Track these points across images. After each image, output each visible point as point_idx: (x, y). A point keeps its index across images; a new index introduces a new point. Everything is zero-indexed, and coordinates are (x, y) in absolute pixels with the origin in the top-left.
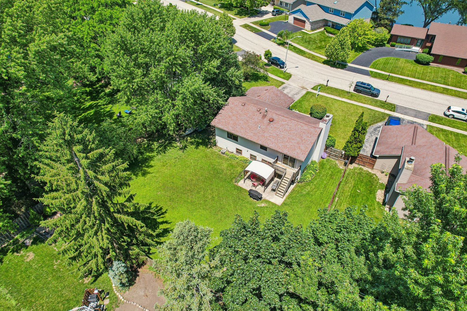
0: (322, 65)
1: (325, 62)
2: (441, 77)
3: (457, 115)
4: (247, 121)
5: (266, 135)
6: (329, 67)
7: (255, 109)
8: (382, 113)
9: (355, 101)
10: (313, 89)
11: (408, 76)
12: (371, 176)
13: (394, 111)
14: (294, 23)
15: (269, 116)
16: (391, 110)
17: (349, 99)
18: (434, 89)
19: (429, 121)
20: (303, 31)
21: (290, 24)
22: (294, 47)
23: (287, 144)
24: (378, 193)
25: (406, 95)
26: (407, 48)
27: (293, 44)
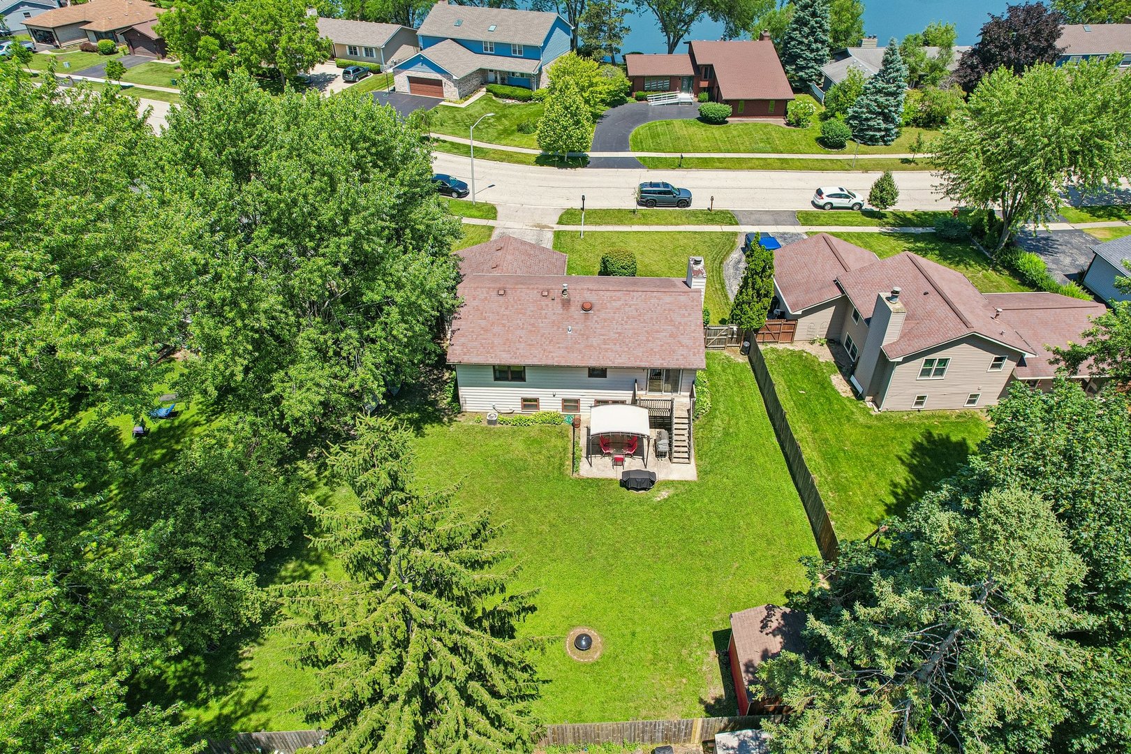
0: (538, 168)
1: (542, 161)
2: (762, 140)
3: (836, 202)
4: (533, 325)
5: (595, 341)
6: (555, 169)
7: (534, 294)
8: (723, 233)
9: (657, 224)
10: (560, 223)
11: (709, 151)
12: (799, 355)
13: (737, 224)
14: (412, 89)
15: (577, 299)
16: (731, 224)
17: (644, 224)
18: (766, 166)
19: (803, 225)
20: (443, 103)
21: (403, 95)
22: (452, 144)
23: (650, 345)
24: (834, 383)
25: (733, 188)
26: (670, 97)
27: (443, 137)
